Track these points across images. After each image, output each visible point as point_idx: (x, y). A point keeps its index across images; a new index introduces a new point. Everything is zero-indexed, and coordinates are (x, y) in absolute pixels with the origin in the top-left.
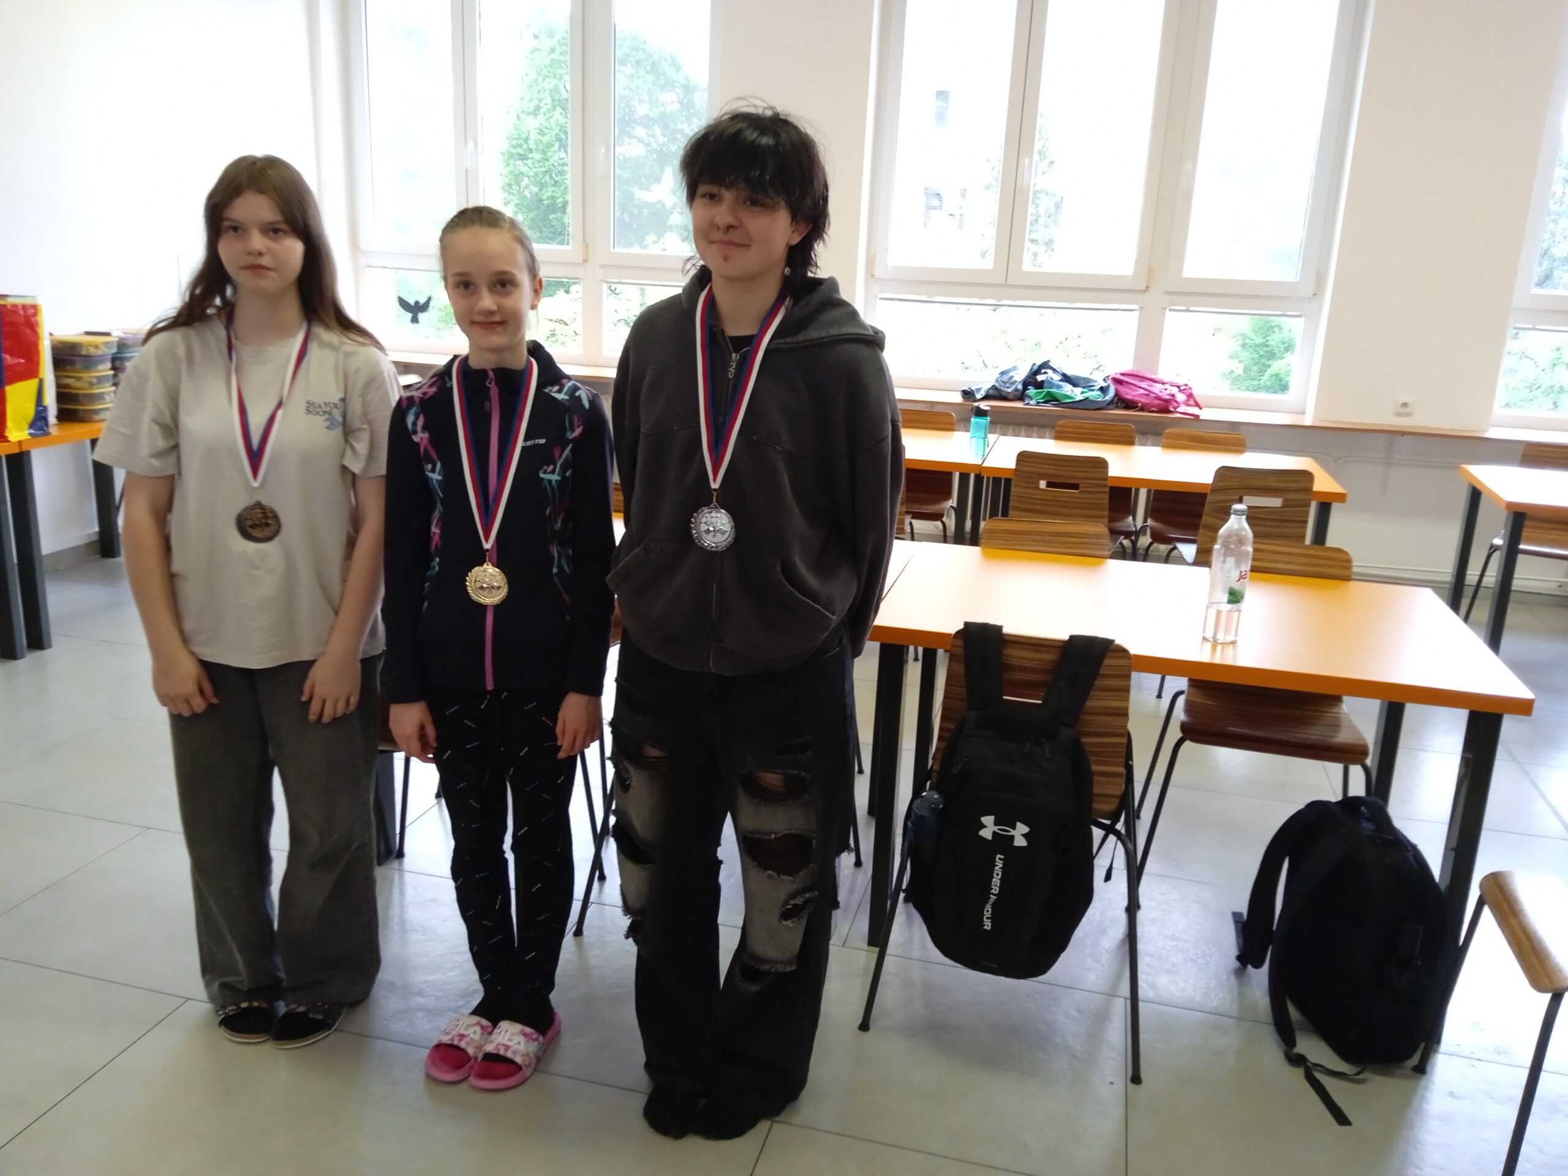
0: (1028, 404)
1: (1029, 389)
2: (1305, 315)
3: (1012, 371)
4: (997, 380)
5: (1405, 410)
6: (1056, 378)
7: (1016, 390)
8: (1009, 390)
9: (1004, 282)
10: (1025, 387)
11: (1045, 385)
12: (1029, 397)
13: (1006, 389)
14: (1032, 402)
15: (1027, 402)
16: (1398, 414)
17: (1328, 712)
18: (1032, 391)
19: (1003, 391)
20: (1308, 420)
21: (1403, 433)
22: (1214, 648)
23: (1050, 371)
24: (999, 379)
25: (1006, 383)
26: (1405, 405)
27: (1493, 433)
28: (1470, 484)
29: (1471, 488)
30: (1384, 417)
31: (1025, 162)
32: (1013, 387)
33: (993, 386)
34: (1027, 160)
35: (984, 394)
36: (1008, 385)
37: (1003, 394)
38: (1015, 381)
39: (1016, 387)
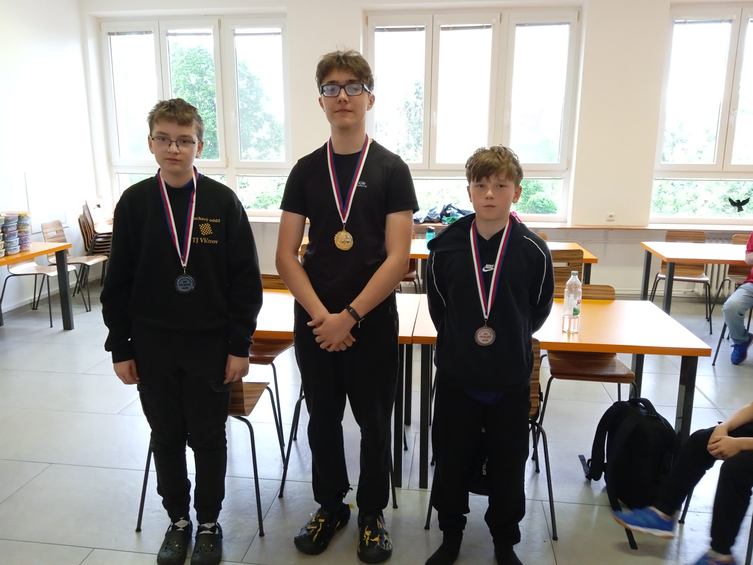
0: (444, 224)
1: (443, 217)
2: (563, 178)
3: (435, 209)
4: (429, 214)
5: (611, 218)
6: (455, 211)
7: (438, 218)
8: (435, 218)
9: (428, 169)
10: (442, 217)
11: (451, 215)
12: (444, 221)
13: (433, 218)
14: (446, 223)
15: (444, 223)
16: (608, 221)
17: (611, 360)
18: (445, 218)
19: (432, 219)
20: (569, 225)
21: (612, 229)
22: (569, 336)
23: (452, 208)
24: (429, 213)
25: (433, 215)
26: (611, 216)
27: (650, 227)
28: (646, 250)
29: (647, 252)
30: (602, 223)
31: (434, 114)
32: (437, 217)
33: (427, 216)
34: (435, 113)
35: (423, 221)
36: (434, 216)
37: (432, 220)
38: (437, 214)
39: (438, 217)
